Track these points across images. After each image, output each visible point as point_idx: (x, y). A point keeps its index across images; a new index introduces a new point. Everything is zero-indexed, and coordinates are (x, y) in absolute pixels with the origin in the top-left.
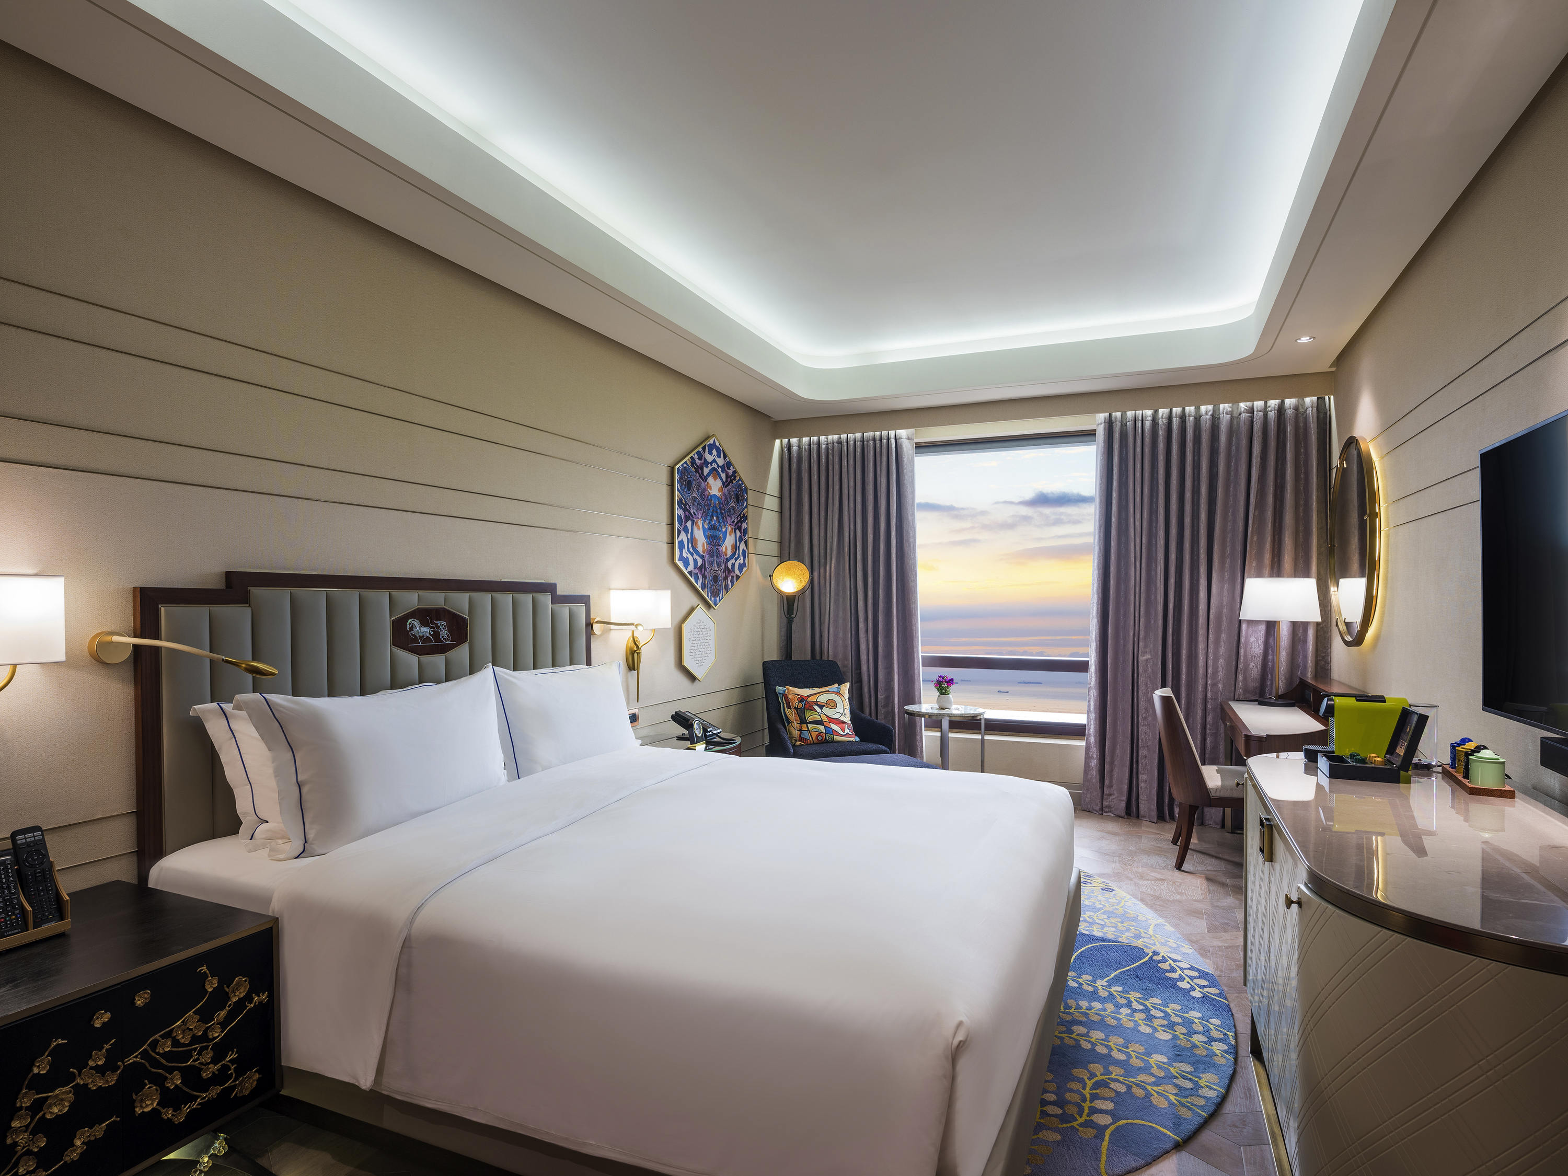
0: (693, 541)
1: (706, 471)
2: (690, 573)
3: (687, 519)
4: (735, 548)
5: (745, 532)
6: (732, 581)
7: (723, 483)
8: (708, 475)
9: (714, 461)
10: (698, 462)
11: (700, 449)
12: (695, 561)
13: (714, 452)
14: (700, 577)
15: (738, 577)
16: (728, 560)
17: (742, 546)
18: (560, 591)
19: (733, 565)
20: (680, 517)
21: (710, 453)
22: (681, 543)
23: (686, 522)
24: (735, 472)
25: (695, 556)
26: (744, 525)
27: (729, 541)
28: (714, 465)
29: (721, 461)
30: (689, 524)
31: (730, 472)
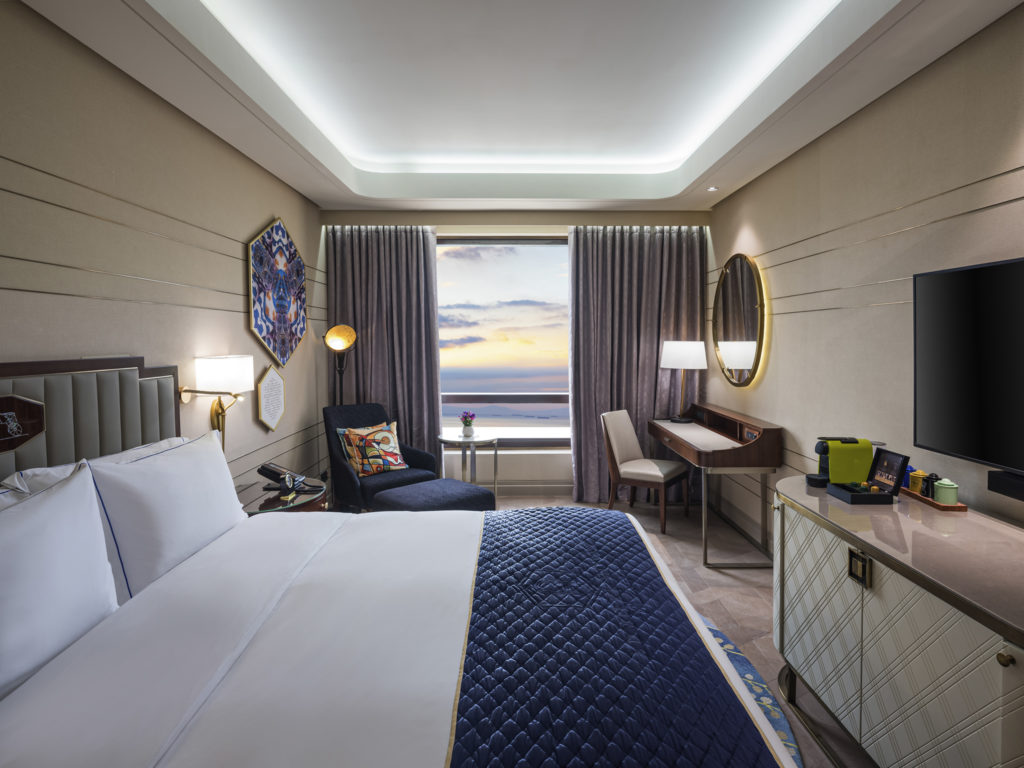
0: (265, 310)
1: (274, 249)
2: (264, 338)
3: (261, 290)
4: (297, 314)
5: (304, 301)
6: (296, 343)
7: (288, 260)
8: (276, 252)
9: (280, 241)
10: (268, 241)
11: (269, 229)
12: (268, 327)
13: (280, 233)
14: (272, 341)
15: (300, 339)
16: (292, 325)
17: (302, 313)
18: (148, 364)
19: (296, 329)
20: (254, 289)
21: (277, 234)
22: (256, 312)
23: (260, 292)
24: (296, 251)
25: (268, 323)
26: (303, 296)
27: (293, 309)
28: (280, 244)
29: (285, 241)
30: (262, 295)
31: (292, 250)
